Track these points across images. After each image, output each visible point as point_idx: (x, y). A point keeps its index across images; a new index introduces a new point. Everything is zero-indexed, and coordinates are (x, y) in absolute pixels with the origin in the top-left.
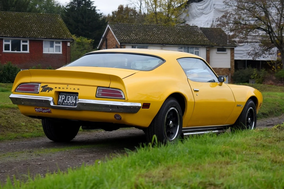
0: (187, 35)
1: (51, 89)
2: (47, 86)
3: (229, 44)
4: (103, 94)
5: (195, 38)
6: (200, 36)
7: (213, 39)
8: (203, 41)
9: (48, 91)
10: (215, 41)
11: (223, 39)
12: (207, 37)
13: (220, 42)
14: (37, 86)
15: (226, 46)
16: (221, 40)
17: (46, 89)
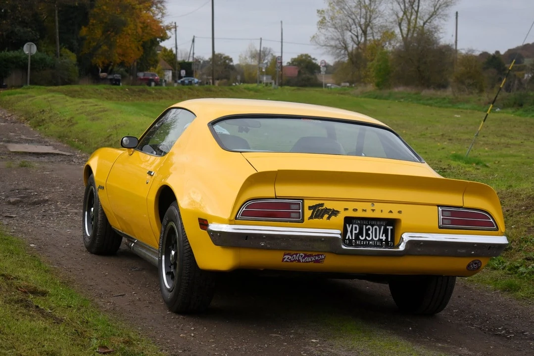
1: (335, 213)
2: (322, 205)
4: (453, 222)
9: (326, 216)
14: (296, 207)
17: (319, 212)
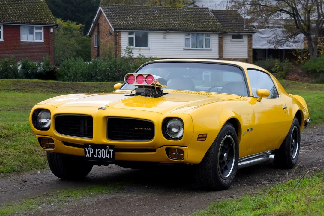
0: (196, 18)
3: (246, 29)
5: (206, 22)
6: (212, 19)
7: (226, 24)
8: (215, 26)
10: (229, 26)
11: (239, 23)
12: (220, 22)
13: (235, 28)
15: (242, 32)
16: (236, 25)
